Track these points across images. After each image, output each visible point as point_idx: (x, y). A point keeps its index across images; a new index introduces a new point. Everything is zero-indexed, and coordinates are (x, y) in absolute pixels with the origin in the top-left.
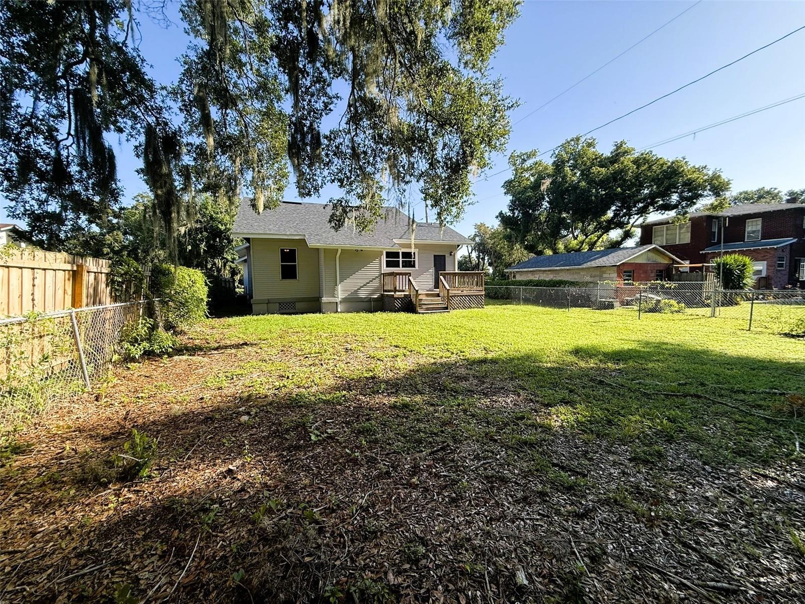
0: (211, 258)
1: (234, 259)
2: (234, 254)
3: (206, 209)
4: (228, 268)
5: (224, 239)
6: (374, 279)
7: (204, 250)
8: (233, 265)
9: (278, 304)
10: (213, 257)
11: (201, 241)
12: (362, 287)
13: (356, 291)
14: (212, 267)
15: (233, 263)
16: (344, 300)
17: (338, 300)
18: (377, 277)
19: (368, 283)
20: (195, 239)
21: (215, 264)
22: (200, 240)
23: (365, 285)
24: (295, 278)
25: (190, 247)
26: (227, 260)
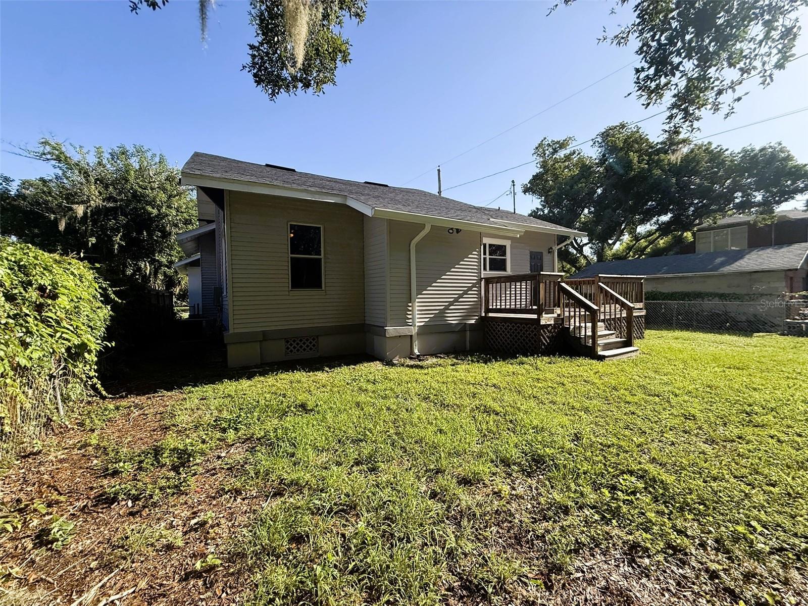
0: (132, 259)
1: (171, 262)
2: (171, 256)
3: (127, 181)
4: (161, 277)
5: (154, 230)
6: (470, 289)
7: (120, 246)
8: (170, 272)
9: (283, 342)
10: (137, 258)
11: (116, 230)
12: (451, 304)
13: (442, 312)
14: (133, 274)
15: (169, 268)
16: (425, 330)
17: (414, 331)
18: (474, 285)
19: (461, 296)
20: (104, 229)
21: (139, 269)
22: (112, 229)
23: (456, 300)
24: (319, 286)
25: (93, 240)
26: (161, 264)
